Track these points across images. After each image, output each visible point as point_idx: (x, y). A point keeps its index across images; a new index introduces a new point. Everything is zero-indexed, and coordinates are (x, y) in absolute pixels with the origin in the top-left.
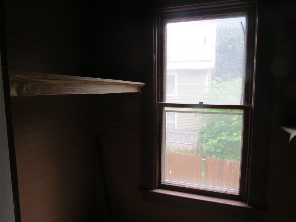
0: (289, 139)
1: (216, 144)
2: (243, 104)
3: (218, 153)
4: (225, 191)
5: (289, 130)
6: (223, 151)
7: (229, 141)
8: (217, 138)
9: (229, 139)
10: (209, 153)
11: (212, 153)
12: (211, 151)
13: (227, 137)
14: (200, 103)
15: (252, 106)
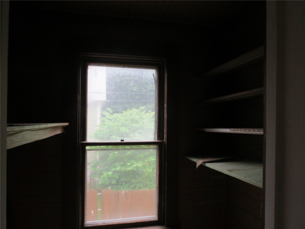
0: (196, 167)
1: (110, 176)
2: (157, 140)
3: (113, 185)
4: (146, 219)
5: (195, 160)
6: (117, 182)
7: (123, 171)
8: (112, 170)
9: (124, 169)
10: (104, 186)
11: (107, 186)
12: (106, 183)
13: (122, 168)
14: (121, 141)
15: (165, 141)
